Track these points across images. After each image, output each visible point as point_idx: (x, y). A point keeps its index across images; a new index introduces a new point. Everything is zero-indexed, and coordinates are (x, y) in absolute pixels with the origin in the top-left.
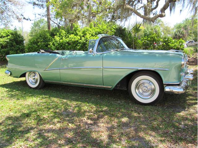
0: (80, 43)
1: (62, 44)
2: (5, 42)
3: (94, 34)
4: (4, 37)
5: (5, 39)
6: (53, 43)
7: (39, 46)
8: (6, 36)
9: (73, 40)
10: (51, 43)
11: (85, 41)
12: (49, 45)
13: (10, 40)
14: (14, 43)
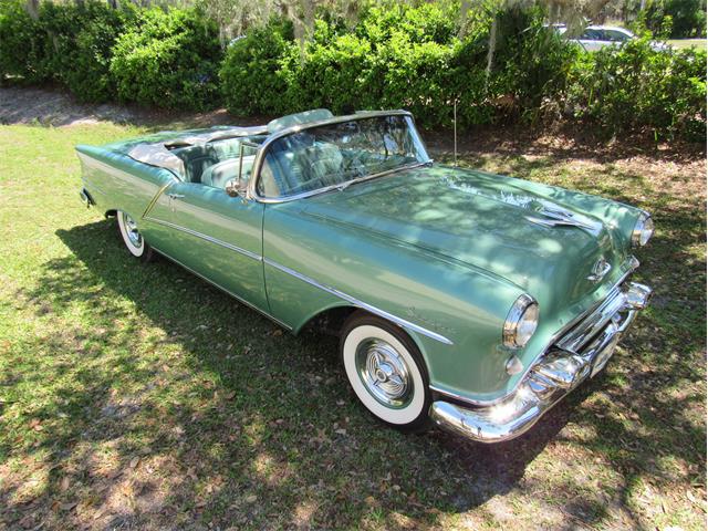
0: (369, 65)
1: (317, 66)
2: (171, 51)
3: (421, 32)
4: (168, 35)
5: (171, 43)
6: (293, 61)
7: (250, 71)
8: (173, 33)
9: (345, 55)
10: (284, 63)
11: (382, 62)
12: (281, 69)
13: (185, 46)
14: (196, 57)
